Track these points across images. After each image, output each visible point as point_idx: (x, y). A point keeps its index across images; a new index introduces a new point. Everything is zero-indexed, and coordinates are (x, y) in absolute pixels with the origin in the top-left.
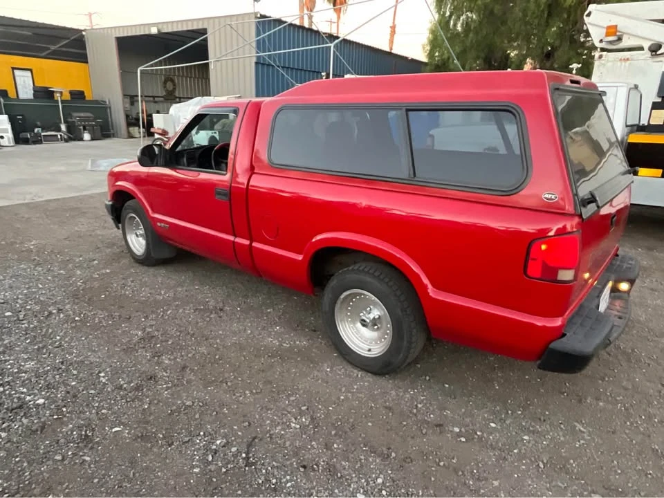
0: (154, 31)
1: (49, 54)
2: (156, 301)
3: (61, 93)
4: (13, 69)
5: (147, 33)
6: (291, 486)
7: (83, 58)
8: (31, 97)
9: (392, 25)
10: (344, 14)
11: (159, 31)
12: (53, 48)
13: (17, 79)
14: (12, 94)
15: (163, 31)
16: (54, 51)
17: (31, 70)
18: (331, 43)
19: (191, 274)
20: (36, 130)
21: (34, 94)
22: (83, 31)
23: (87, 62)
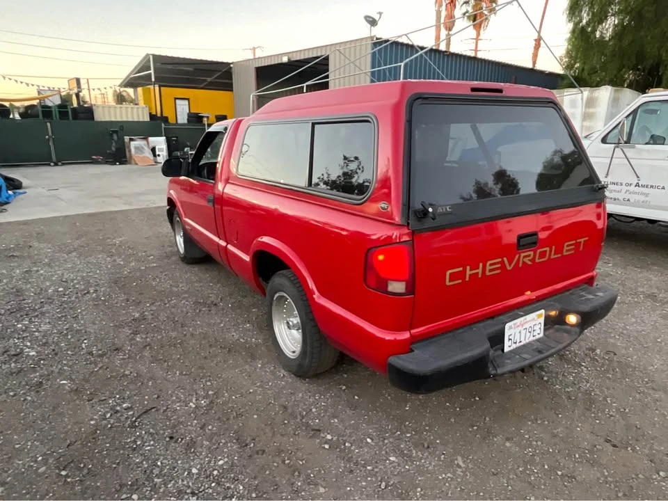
0: (285, 60)
1: (206, 85)
2: (171, 292)
3: (208, 117)
4: (176, 99)
5: (280, 62)
6: (148, 450)
7: (228, 87)
8: (186, 121)
9: (536, 38)
10: (484, 30)
11: (289, 59)
12: (209, 79)
13: (178, 107)
14: (172, 120)
15: (292, 60)
16: (210, 82)
17: (188, 99)
18: (401, 62)
19: (216, 273)
20: (186, 149)
21: (188, 120)
22: (232, 63)
23: (232, 90)
